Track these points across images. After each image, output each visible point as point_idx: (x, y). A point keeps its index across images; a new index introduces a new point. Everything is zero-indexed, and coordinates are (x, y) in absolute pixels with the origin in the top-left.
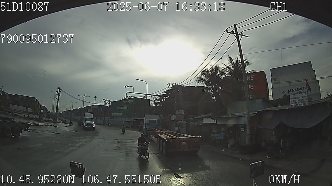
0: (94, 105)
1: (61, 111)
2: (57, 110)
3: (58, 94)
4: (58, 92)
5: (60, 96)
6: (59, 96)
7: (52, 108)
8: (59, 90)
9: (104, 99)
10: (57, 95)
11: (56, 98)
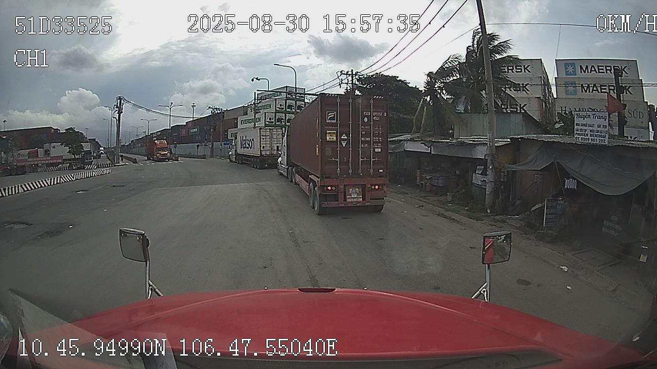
0: (192, 119)
1: (125, 142)
2: (118, 140)
3: (117, 109)
4: (117, 105)
5: (122, 112)
6: (120, 113)
7: (108, 140)
8: (119, 101)
9: (211, 107)
10: (117, 112)
11: (116, 118)
